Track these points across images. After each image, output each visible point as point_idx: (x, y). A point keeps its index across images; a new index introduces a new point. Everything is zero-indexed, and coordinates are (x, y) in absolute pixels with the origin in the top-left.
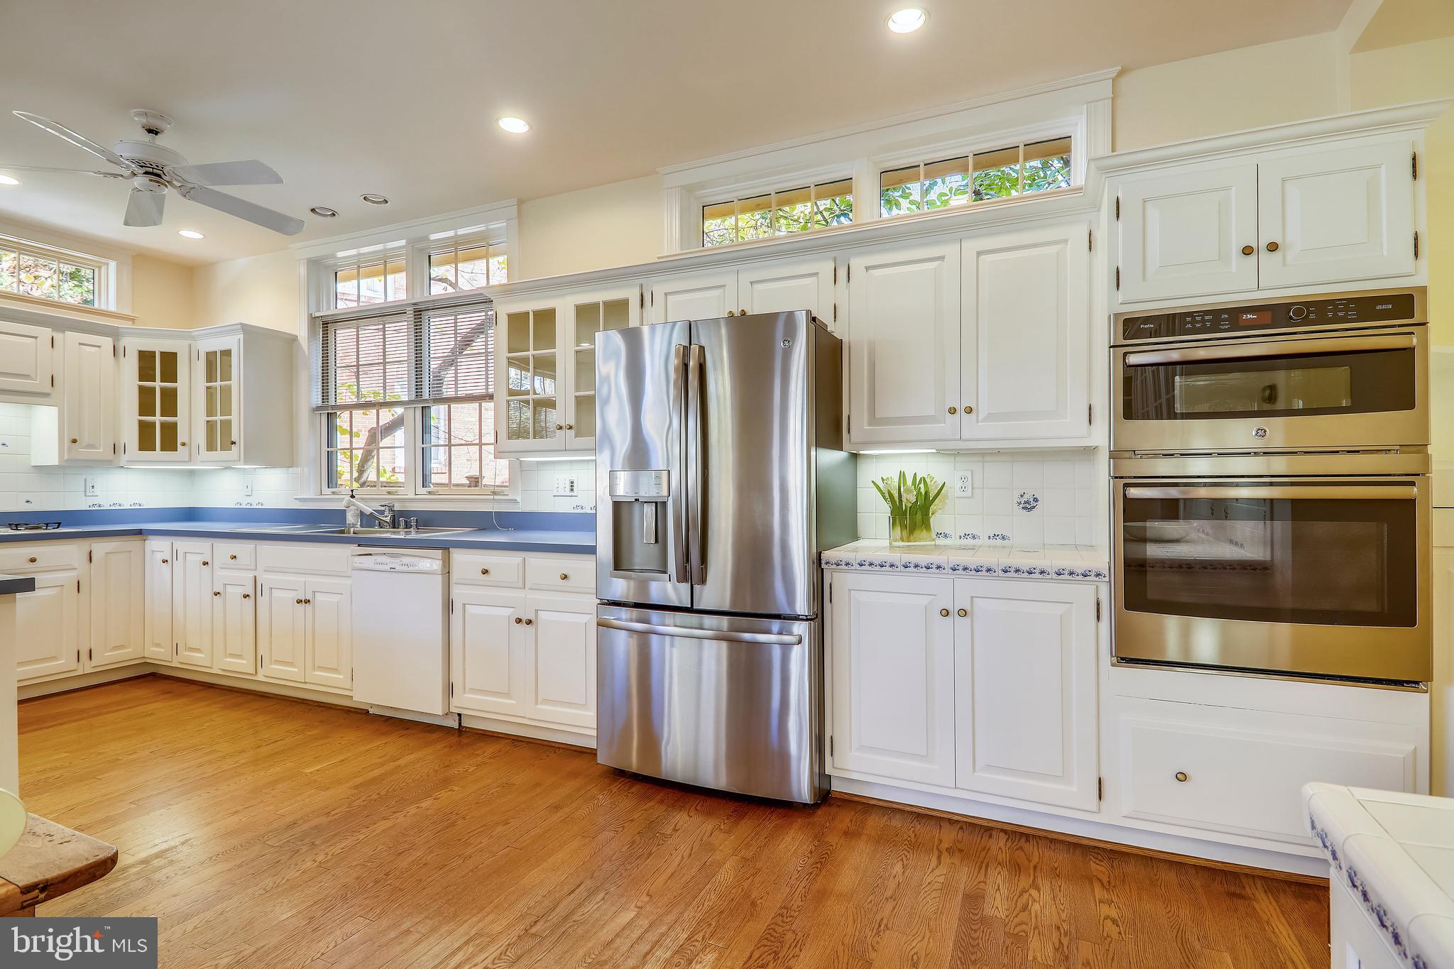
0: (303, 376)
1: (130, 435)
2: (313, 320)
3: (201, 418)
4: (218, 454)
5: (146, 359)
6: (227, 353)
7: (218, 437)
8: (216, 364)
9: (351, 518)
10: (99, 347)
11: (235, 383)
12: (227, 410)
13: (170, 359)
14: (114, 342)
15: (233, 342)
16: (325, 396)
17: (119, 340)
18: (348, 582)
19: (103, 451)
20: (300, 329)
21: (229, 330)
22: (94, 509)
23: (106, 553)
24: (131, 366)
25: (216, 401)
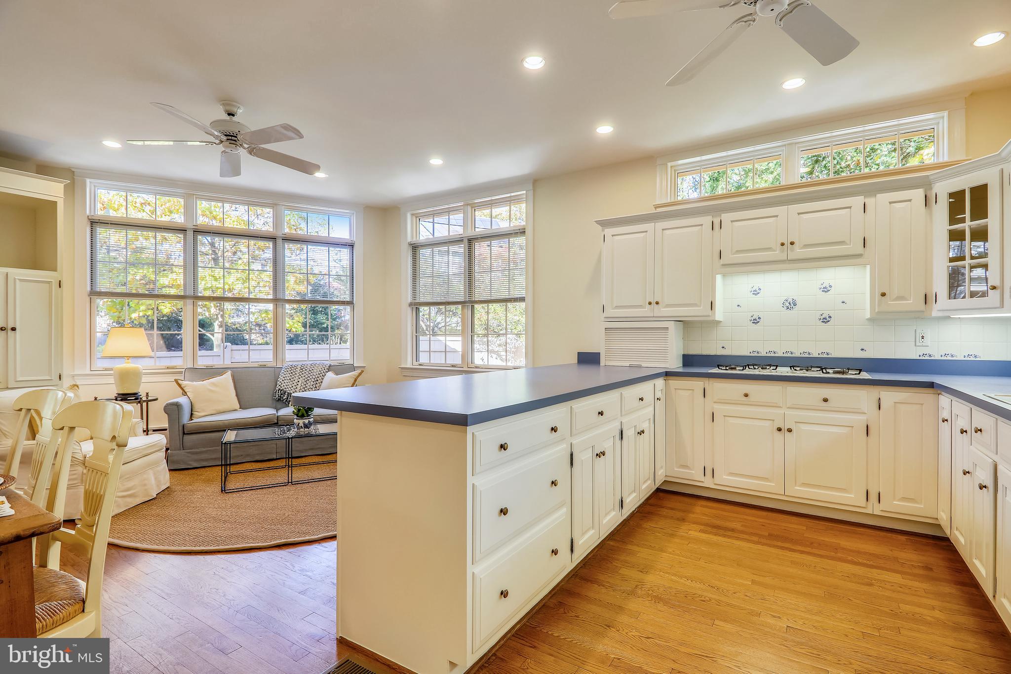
1: (941, 284)
10: (910, 201)
13: (980, 193)
14: (925, 191)
17: (931, 189)
19: (914, 302)
22: (924, 358)
23: (895, 403)
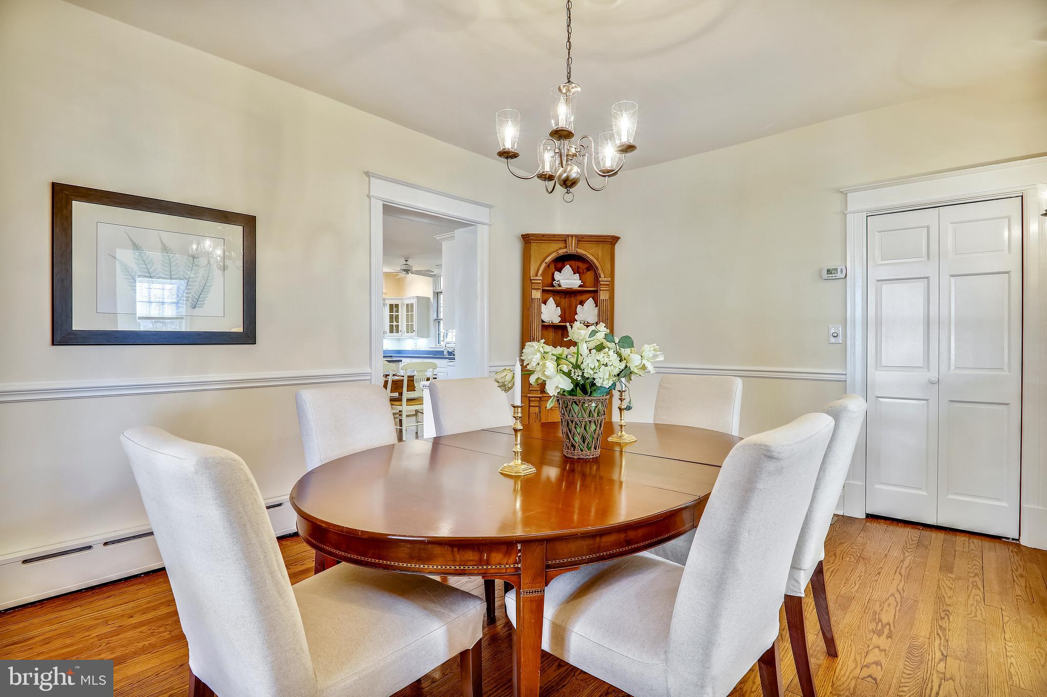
0: (432, 310)
1: (387, 329)
2: (434, 292)
3: (405, 323)
4: (410, 334)
5: (391, 306)
6: (412, 305)
7: (410, 329)
8: (409, 307)
9: (445, 353)
11: (414, 313)
12: (412, 321)
13: (397, 306)
15: (414, 301)
16: (437, 317)
17: (385, 302)
18: (446, 369)
20: (431, 296)
21: (413, 298)
24: (387, 308)
25: (409, 318)
